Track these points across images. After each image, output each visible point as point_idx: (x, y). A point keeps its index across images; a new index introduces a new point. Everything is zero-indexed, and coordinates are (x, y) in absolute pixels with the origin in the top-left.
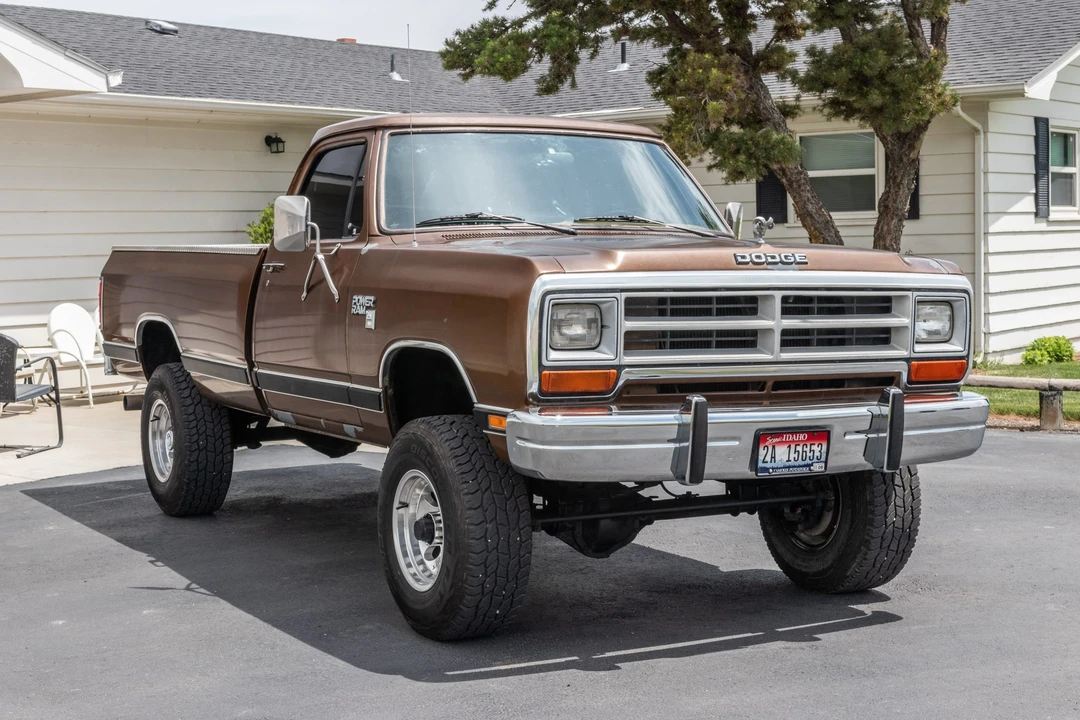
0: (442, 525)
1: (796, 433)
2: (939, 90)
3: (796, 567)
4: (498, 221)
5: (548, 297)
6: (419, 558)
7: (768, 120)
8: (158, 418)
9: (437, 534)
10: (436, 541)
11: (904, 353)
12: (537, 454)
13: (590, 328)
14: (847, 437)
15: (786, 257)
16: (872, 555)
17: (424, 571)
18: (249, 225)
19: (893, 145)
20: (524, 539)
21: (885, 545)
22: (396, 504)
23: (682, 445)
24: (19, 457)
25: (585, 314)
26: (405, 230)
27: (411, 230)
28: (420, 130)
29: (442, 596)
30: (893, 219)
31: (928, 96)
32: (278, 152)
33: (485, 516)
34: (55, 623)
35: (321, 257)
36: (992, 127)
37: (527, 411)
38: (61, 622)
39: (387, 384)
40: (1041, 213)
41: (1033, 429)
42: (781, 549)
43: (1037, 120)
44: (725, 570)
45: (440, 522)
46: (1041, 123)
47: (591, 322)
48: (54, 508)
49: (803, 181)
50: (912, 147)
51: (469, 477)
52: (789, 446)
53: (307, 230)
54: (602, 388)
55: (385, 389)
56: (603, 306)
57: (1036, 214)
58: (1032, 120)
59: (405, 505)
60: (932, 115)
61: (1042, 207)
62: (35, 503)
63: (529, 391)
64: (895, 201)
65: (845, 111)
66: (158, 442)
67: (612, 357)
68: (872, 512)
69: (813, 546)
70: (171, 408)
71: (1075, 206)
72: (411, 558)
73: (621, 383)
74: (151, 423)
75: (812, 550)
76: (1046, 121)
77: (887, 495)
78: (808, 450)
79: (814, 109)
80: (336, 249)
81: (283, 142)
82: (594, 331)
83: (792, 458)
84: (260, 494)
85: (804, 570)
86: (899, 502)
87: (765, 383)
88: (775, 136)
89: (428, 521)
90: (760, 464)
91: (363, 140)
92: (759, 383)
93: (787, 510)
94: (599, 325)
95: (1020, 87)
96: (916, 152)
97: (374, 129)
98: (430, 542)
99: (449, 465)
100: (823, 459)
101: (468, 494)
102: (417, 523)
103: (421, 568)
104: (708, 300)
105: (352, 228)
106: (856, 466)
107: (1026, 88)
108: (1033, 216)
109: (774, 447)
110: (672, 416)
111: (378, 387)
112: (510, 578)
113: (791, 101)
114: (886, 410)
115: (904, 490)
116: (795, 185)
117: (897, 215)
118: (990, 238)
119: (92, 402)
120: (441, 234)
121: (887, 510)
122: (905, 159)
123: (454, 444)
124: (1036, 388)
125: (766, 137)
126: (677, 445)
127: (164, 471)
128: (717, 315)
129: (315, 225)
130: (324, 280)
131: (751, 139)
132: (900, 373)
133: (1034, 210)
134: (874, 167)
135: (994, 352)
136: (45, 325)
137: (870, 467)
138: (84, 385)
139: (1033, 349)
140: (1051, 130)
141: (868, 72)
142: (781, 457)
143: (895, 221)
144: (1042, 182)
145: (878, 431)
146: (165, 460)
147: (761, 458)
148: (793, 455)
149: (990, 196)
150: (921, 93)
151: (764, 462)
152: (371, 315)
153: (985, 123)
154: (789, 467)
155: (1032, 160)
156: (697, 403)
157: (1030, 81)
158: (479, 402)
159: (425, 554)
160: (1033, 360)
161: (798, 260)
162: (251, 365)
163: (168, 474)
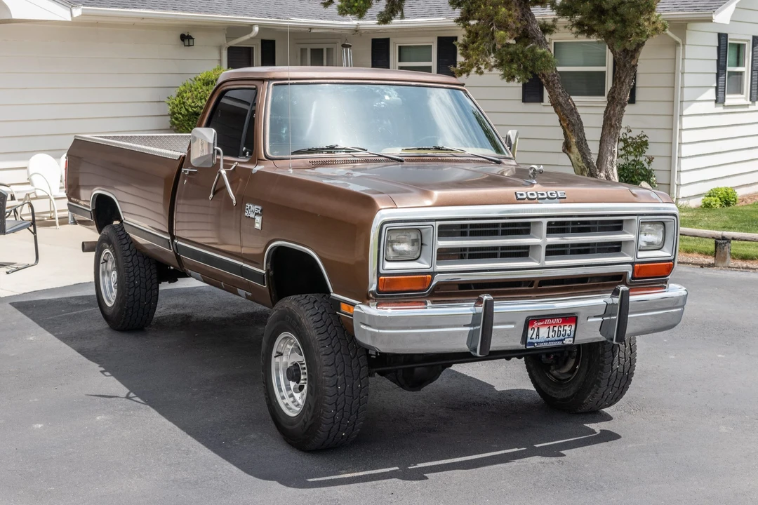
0: (306, 371)
1: (554, 318)
2: (653, 19)
3: (548, 393)
4: (348, 151)
5: (385, 226)
6: (290, 392)
7: (534, 38)
8: (106, 261)
9: (302, 377)
10: (302, 382)
11: (630, 259)
12: (374, 335)
13: (413, 245)
14: (589, 320)
15: (551, 194)
16: (601, 391)
17: (293, 402)
18: (168, 98)
19: (620, 55)
20: (363, 386)
21: (611, 383)
22: (274, 354)
23: (475, 328)
24: (8, 273)
25: (410, 236)
26: (284, 157)
27: (288, 156)
28: (295, 82)
29: (305, 423)
30: (617, 106)
31: (646, 24)
32: (189, 46)
33: (337, 371)
34: (36, 426)
35: (223, 172)
36: (688, 41)
37: (368, 305)
38: (40, 426)
39: (269, 268)
40: (719, 100)
41: (709, 265)
42: (538, 380)
43: (720, 35)
44: (499, 390)
45: (304, 368)
46: (722, 37)
47: (413, 242)
48: (33, 320)
49: (556, 81)
50: (633, 57)
51: (326, 343)
52: (549, 328)
53: (214, 153)
54: (421, 288)
55: (268, 271)
56: (423, 231)
57: (716, 101)
58: (717, 35)
59: (280, 354)
60: (648, 36)
61: (720, 96)
62: (20, 314)
63: (370, 290)
64: (619, 94)
65: (587, 30)
66: (106, 278)
67: (428, 266)
68: (603, 362)
69: (560, 380)
70: (116, 257)
71: (742, 94)
72: (285, 393)
73: (434, 283)
74: (101, 265)
75: (560, 383)
76: (726, 35)
77: (614, 350)
78: (562, 329)
79: (565, 27)
80: (234, 166)
81: (193, 39)
82: (416, 248)
83: (550, 336)
84: (176, 311)
85: (554, 396)
86: (622, 355)
87: (533, 282)
88: (539, 51)
89: (297, 368)
90: (529, 340)
91: (254, 87)
92: (529, 281)
93: (544, 357)
94: (420, 243)
95: (710, 15)
96: (635, 60)
97: (263, 80)
98: (298, 383)
99: (313, 333)
100: (572, 335)
101: (324, 355)
102: (288, 369)
103: (292, 399)
104: (496, 225)
105: (246, 151)
106: (594, 339)
107: (714, 17)
108: (714, 102)
109: (538, 328)
110: (469, 308)
111: (263, 269)
112: (353, 413)
113: (549, 22)
114: (617, 300)
115: (626, 347)
116: (551, 84)
117: (620, 103)
118: (684, 119)
119: (57, 221)
120: (309, 160)
121: (613, 361)
122: (627, 65)
123: (316, 318)
124: (713, 238)
125: (533, 50)
126: (472, 328)
127: (110, 298)
128: (502, 235)
129: (219, 149)
130: (224, 187)
131: (522, 52)
132: (627, 273)
133: (715, 98)
134: (605, 66)
135: (683, 198)
136: (25, 168)
137: (604, 339)
138: (52, 210)
139: (710, 196)
140: (729, 41)
141: (605, 6)
142: (543, 335)
143: (619, 107)
144: (721, 79)
145: (610, 315)
146: (111, 291)
147: (529, 336)
148: (551, 334)
149: (685, 89)
150: (641, 21)
151: (531, 339)
152: (258, 219)
153: (684, 39)
154: (548, 342)
155: (715, 63)
156: (486, 301)
157: (716, 11)
158: (334, 292)
159: (294, 389)
160: (710, 204)
161: (560, 196)
162: (173, 237)
163: (113, 301)
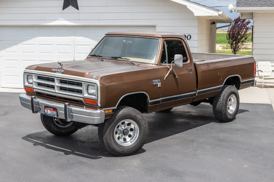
1: (51, 108)
5: (25, 73)
11: (82, 96)
14: (60, 111)
15: (60, 70)
25: (32, 77)
67: (33, 86)
73: (34, 91)
78: (53, 112)
87: (56, 97)
100: (56, 115)
104: (49, 78)
142: (49, 112)
147: (45, 111)
154: (51, 115)
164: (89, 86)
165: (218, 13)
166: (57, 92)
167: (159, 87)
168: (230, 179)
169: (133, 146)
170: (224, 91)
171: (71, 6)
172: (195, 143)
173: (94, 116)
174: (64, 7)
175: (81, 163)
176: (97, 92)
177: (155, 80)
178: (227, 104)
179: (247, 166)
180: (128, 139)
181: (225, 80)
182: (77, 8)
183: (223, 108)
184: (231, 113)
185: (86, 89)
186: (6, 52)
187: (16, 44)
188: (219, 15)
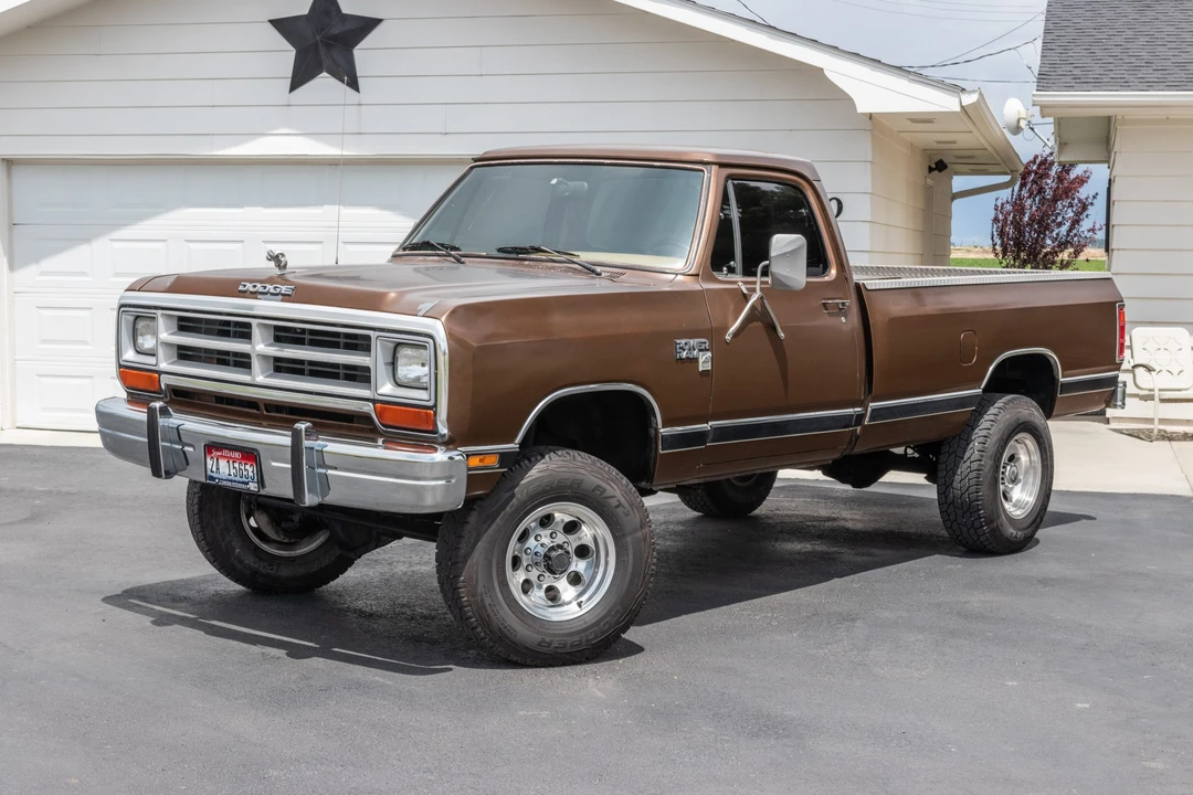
1: (232, 450)
5: (121, 310)
11: (369, 393)
14: (273, 463)
15: (275, 288)
52: (229, 462)
67: (155, 364)
78: (243, 468)
87: (257, 404)
100: (256, 480)
109: (217, 460)
142: (224, 470)
147: (209, 467)
148: (232, 471)
151: (211, 471)
154: (231, 481)
161: (284, 292)
164: (399, 348)
165: (957, 100)
166: (260, 382)
167: (705, 373)
168: (1012, 749)
169: (591, 620)
170: (986, 417)
171: (325, 74)
172: (859, 623)
173: (419, 475)
174: (297, 81)
175: (359, 685)
176: (436, 374)
177: (686, 340)
178: (1001, 476)
179: (1087, 706)
180: (566, 590)
181: (991, 368)
182: (353, 84)
183: (984, 491)
184: (1017, 513)
185: (386, 364)
186: (43, 273)
187: (88, 240)
188: (962, 107)
